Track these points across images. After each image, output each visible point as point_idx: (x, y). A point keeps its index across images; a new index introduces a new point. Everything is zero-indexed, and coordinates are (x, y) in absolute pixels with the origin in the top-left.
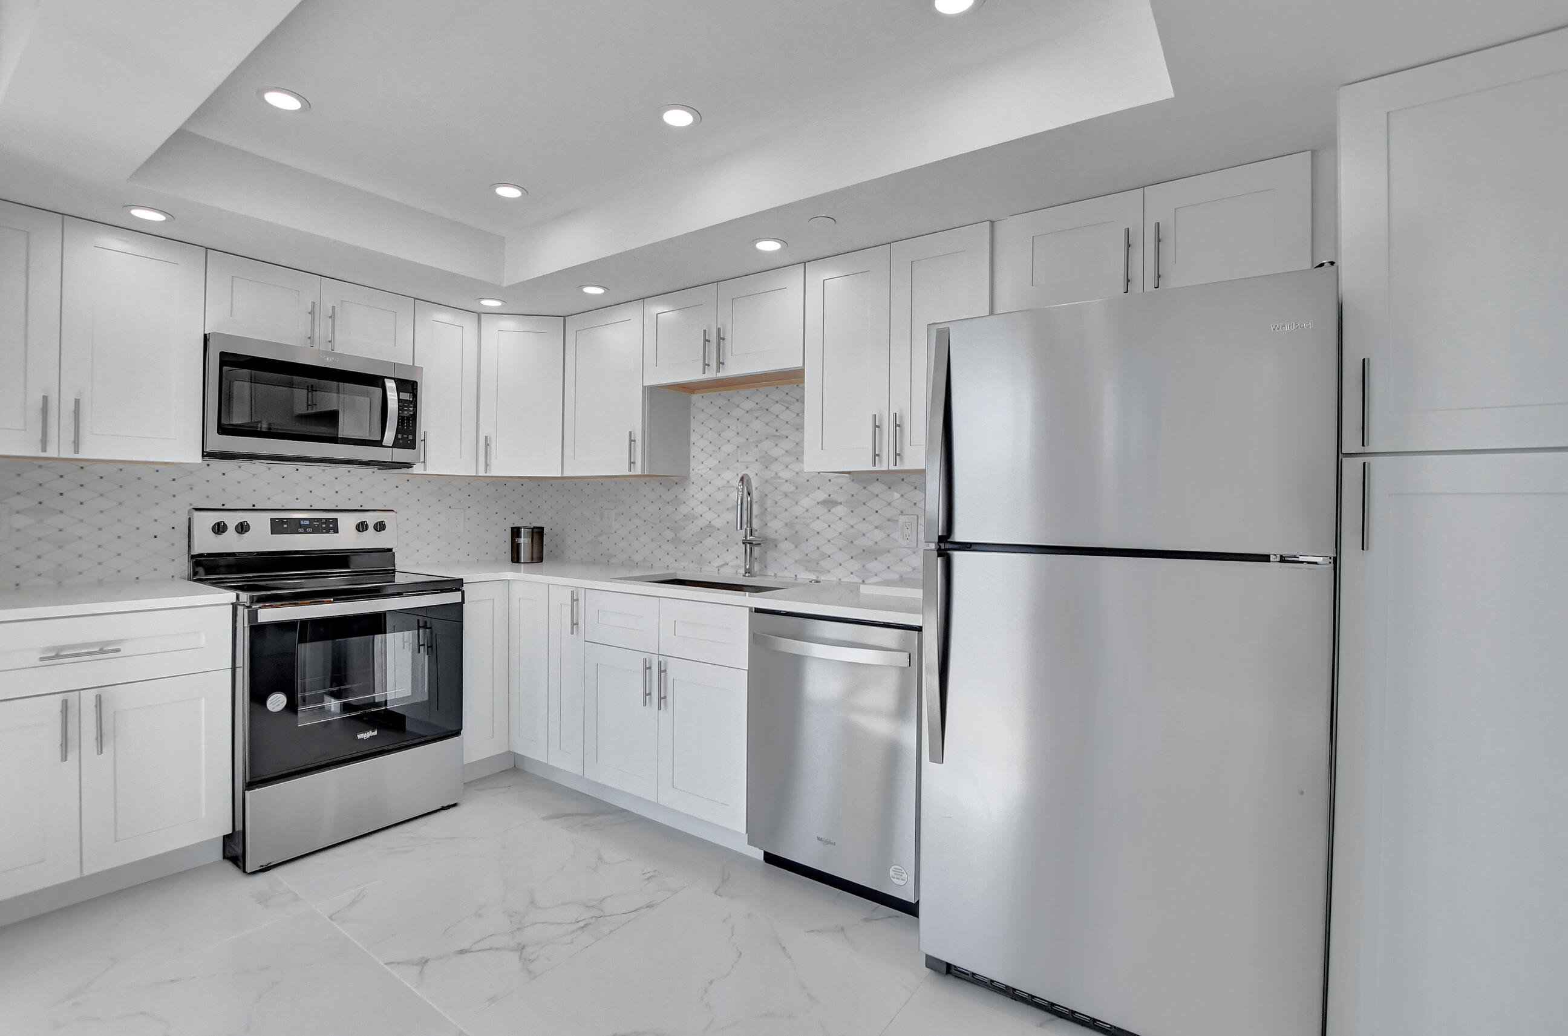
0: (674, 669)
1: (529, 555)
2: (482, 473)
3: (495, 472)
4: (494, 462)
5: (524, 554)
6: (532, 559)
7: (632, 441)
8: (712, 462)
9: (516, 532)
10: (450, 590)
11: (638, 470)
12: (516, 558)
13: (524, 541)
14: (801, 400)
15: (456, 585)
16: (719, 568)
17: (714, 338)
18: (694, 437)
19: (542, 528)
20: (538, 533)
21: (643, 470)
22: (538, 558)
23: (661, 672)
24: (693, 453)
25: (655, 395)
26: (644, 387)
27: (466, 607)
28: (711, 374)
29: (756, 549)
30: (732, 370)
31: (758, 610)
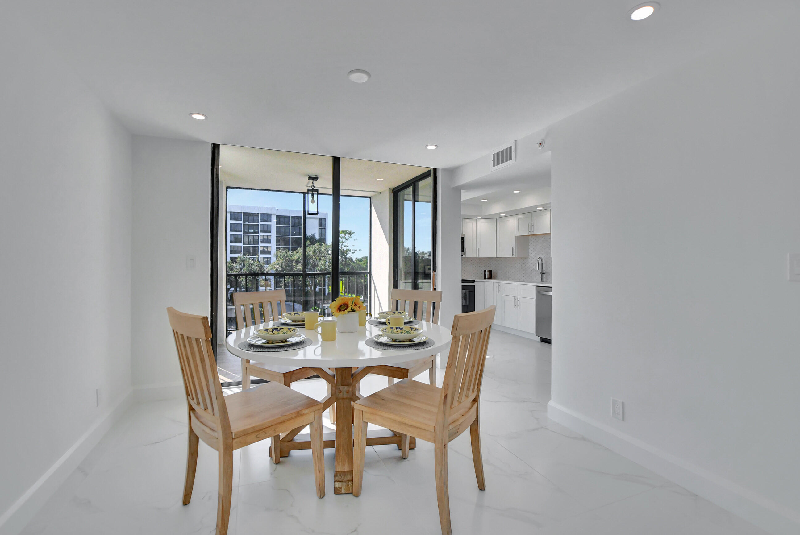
0: (521, 299)
1: (488, 277)
2: (477, 257)
3: (480, 256)
4: (480, 254)
5: (487, 277)
6: (489, 277)
7: (513, 249)
8: (534, 254)
9: (485, 271)
10: (472, 282)
11: (514, 256)
12: (485, 278)
13: (487, 273)
14: (550, 239)
15: (473, 281)
16: (536, 280)
17: (531, 225)
18: (530, 247)
19: (491, 270)
20: (490, 271)
21: (516, 256)
22: (490, 278)
23: (518, 300)
24: (529, 251)
25: (519, 238)
26: (516, 236)
27: (475, 286)
28: (530, 234)
29: (544, 275)
30: (535, 233)
31: (538, 286)
